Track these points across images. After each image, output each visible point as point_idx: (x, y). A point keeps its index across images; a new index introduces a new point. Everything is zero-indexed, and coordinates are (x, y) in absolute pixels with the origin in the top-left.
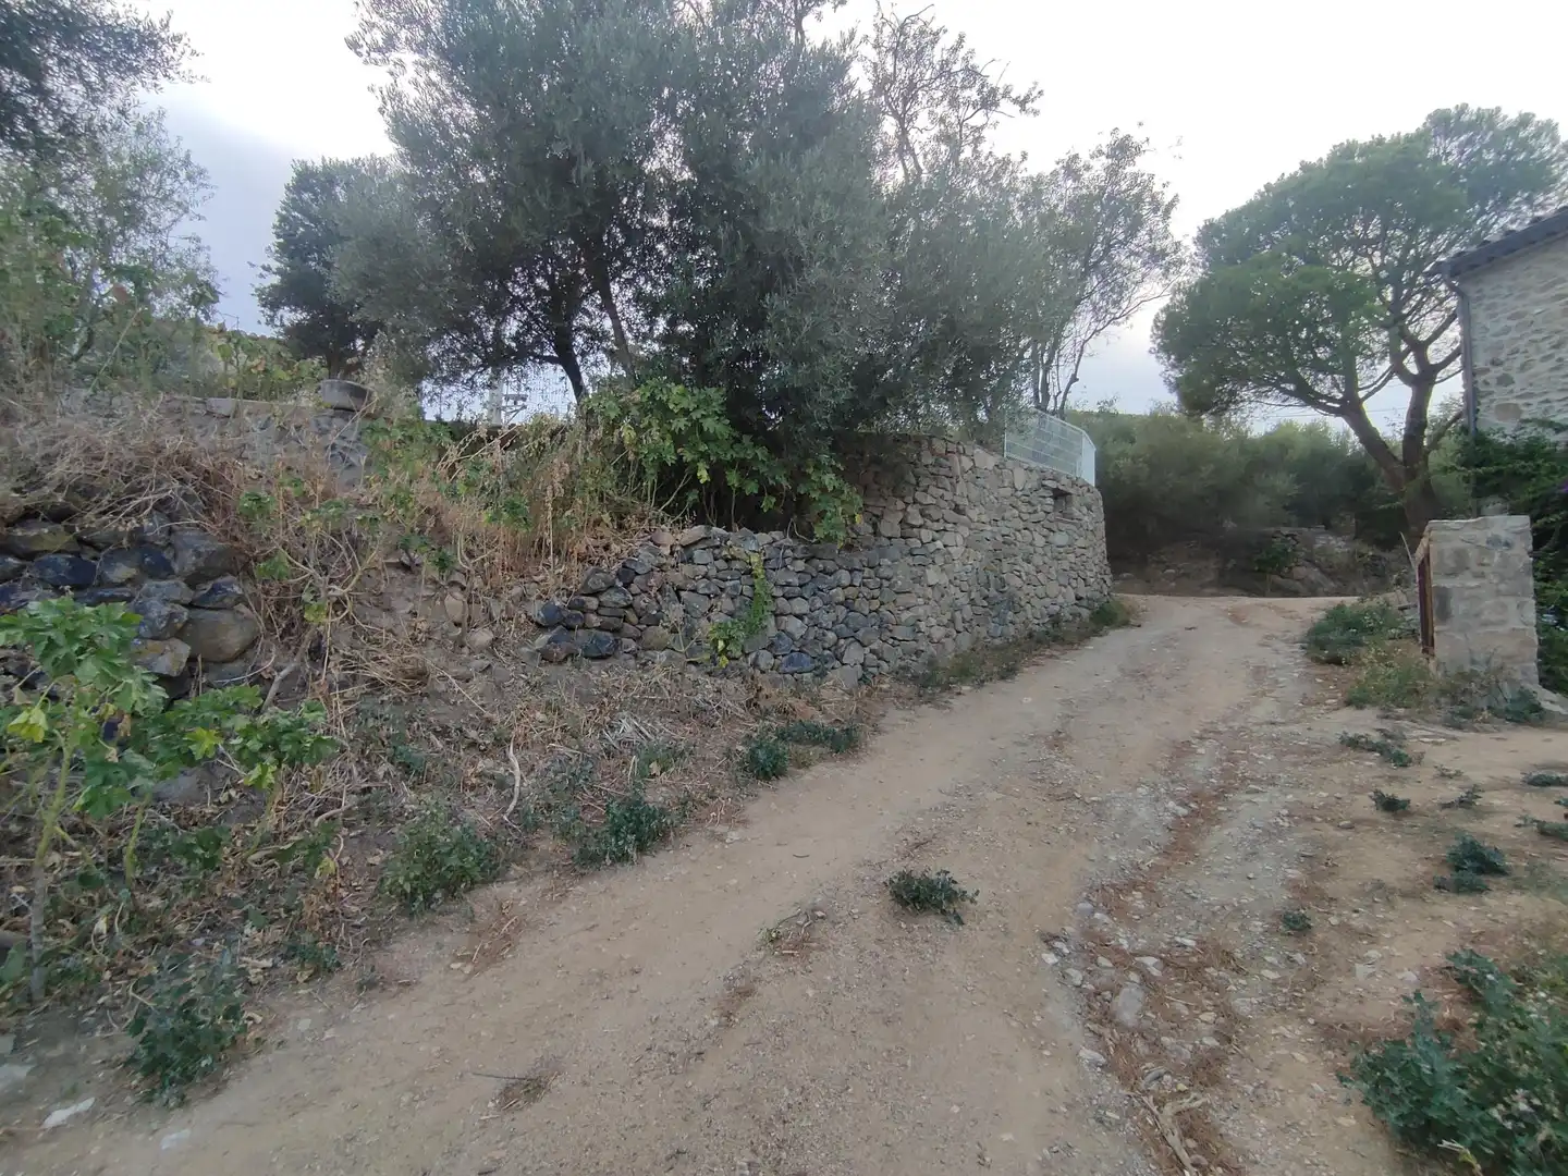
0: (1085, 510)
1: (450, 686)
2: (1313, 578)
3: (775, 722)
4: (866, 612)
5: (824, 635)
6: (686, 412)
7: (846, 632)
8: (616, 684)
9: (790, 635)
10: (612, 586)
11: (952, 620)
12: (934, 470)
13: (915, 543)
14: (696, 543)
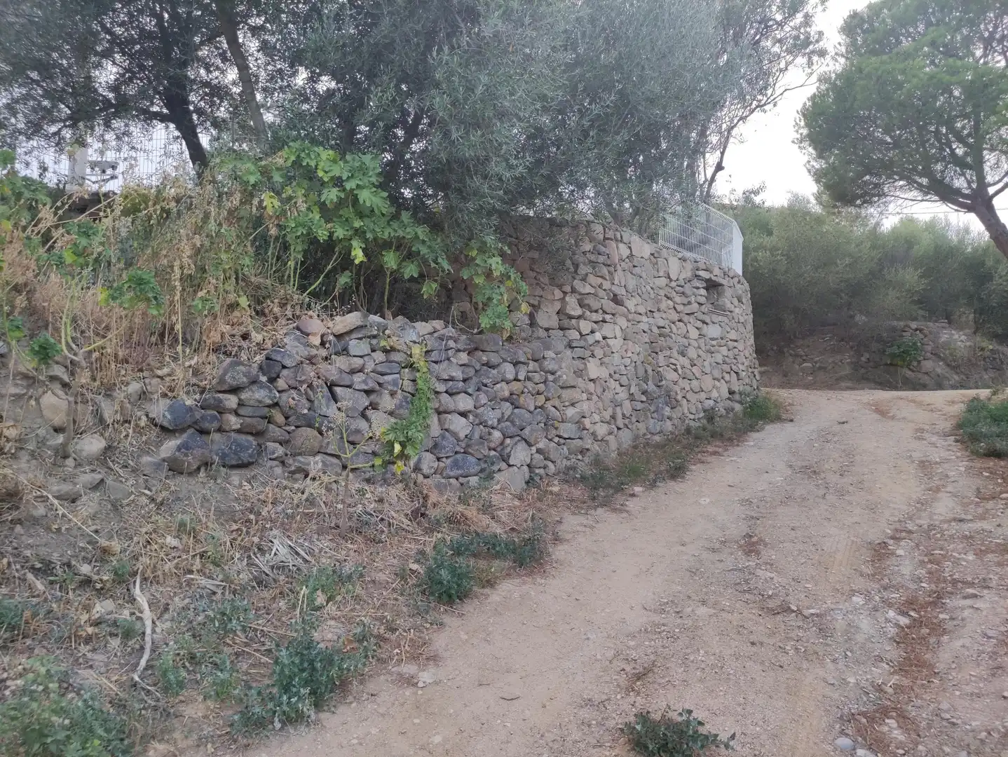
0: (735, 301)
1: (51, 508)
2: (939, 370)
3: (449, 535)
4: (532, 408)
5: (490, 434)
6: (338, 182)
7: (512, 430)
8: (262, 497)
9: (454, 434)
10: (254, 382)
11: (613, 417)
12: (593, 258)
13: (574, 335)
14: (351, 332)
